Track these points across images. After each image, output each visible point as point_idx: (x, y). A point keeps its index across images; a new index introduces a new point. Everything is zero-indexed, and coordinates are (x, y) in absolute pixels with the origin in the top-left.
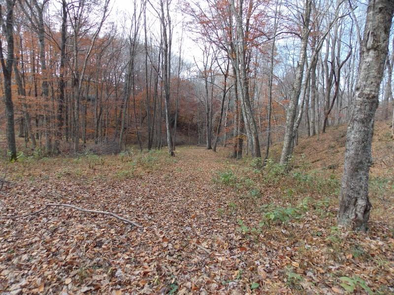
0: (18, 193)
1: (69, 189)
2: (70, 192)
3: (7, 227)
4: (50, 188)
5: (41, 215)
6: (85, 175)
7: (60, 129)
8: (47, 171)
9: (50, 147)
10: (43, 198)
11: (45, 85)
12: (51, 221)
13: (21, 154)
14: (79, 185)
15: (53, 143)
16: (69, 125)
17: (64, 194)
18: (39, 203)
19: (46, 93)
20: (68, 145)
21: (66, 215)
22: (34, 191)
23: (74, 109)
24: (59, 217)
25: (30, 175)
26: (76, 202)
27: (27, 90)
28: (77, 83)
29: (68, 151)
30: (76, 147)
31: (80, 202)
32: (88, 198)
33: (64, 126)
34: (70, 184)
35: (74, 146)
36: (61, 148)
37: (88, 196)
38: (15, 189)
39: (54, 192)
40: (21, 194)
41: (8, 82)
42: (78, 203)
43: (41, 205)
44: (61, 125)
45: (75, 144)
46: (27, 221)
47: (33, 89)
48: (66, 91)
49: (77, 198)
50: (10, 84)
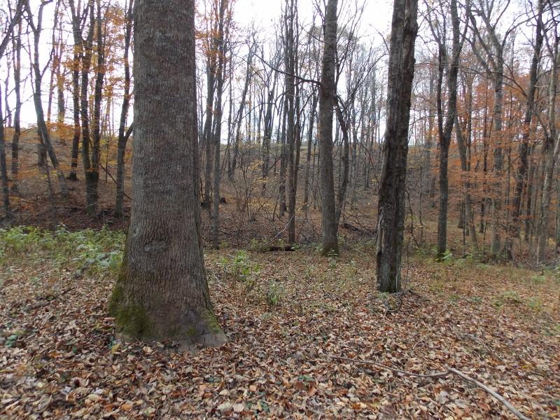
0: (424, 319)
1: (510, 335)
2: (510, 342)
3: (382, 385)
4: (475, 323)
5: (440, 380)
6: (549, 311)
7: (515, 220)
8: (481, 288)
9: (497, 246)
10: (457, 340)
11: (498, 153)
12: (454, 406)
13: (448, 254)
14: (531, 331)
15: (503, 240)
16: (532, 215)
17: (497, 344)
18: (446, 351)
19: (499, 165)
20: (526, 247)
21: (487, 401)
22: (448, 321)
23: (542, 189)
24: (472, 401)
25: (454, 289)
26: (517, 374)
27: (473, 165)
28: (550, 145)
29: (526, 257)
30: (540, 253)
31: (525, 378)
32: (545, 374)
33: (523, 216)
34: (513, 325)
35: (536, 251)
36: (515, 251)
37: (546, 367)
38: (424, 310)
39: (479, 333)
40: (427, 322)
41: (444, 153)
42: (520, 378)
43: (449, 357)
44: (517, 214)
45: (538, 247)
46: (415, 385)
47: (482, 163)
48: (532, 160)
49: (522, 363)
50: (446, 156)
